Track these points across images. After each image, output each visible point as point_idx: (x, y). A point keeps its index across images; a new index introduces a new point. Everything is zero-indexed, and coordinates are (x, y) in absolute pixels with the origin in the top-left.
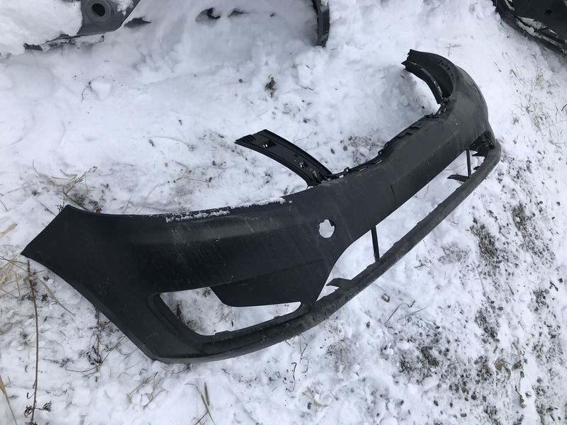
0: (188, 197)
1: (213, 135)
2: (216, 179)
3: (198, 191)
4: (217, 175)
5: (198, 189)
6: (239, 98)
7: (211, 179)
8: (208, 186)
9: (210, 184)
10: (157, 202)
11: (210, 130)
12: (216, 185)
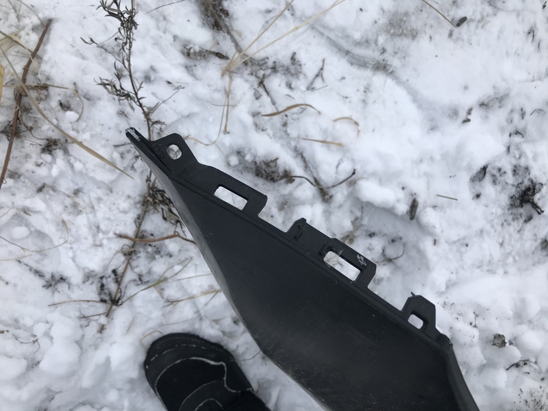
0: (404, 42)
2: (473, 25)
3: (427, 37)
4: (478, 17)
5: (429, 32)
7: (463, 20)
8: (451, 35)
9: (456, 30)
10: (343, 30)
12: (465, 37)
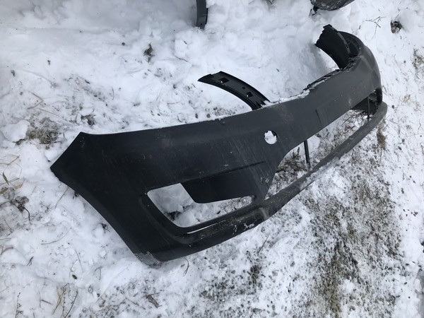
1: (80, 79)
6: (116, 56)
11: (77, 75)
